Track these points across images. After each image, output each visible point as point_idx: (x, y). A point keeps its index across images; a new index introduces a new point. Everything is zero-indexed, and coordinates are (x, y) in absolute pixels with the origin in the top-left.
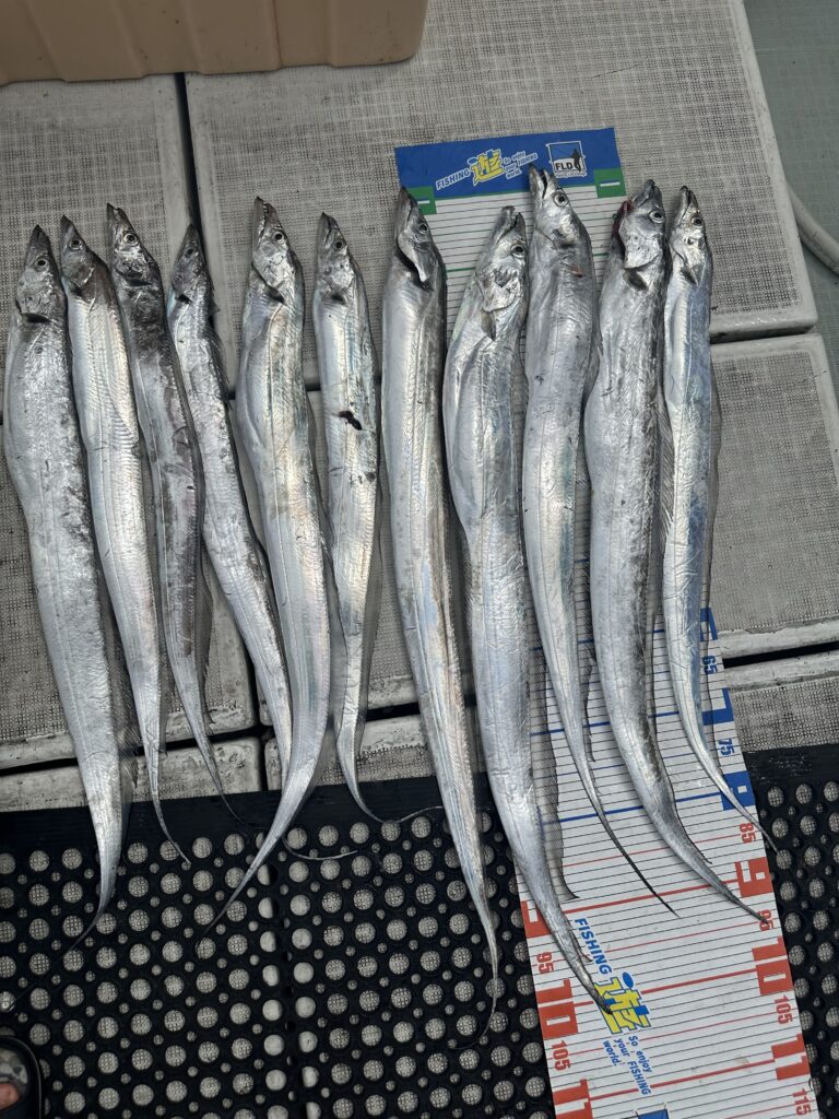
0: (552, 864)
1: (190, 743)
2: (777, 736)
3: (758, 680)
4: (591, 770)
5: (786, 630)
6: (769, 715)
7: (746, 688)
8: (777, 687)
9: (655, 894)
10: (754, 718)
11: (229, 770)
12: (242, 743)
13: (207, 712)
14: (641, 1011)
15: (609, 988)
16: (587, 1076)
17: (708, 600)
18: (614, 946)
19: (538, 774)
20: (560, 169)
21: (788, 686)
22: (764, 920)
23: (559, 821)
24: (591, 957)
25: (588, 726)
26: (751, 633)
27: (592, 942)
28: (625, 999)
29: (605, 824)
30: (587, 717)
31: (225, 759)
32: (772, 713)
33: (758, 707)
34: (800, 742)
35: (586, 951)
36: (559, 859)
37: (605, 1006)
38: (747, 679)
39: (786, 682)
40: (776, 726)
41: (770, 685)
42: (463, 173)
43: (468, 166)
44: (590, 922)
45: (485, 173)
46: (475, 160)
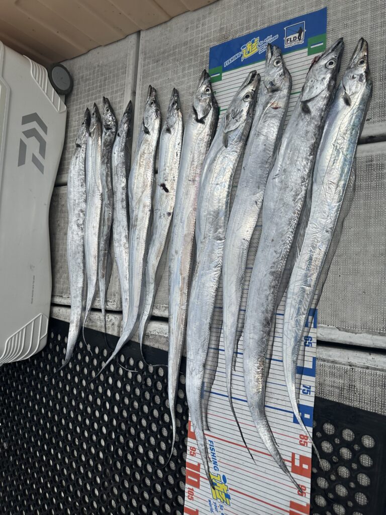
0: (203, 410)
1: (100, 310)
2: (340, 395)
3: (337, 359)
4: (231, 374)
5: (365, 335)
6: (339, 382)
7: (328, 361)
8: (349, 367)
9: (248, 449)
10: (329, 380)
11: (109, 325)
12: (116, 316)
13: (106, 301)
14: (228, 496)
15: (216, 478)
16: (199, 509)
17: (317, 304)
19: (208, 367)
20: (289, 42)
21: (357, 369)
22: (301, 490)
23: (210, 392)
24: (212, 460)
25: (237, 353)
26: (340, 330)
27: (214, 454)
28: (221, 487)
29: (231, 403)
30: (237, 348)
31: (109, 320)
32: (341, 381)
33: (333, 375)
34: (356, 404)
35: (210, 456)
36: (206, 409)
37: (213, 485)
38: (330, 356)
39: (356, 366)
40: (342, 389)
41: (344, 365)
42: (238, 55)
43: (241, 51)
44: (215, 444)
45: (249, 52)
46: (245, 46)
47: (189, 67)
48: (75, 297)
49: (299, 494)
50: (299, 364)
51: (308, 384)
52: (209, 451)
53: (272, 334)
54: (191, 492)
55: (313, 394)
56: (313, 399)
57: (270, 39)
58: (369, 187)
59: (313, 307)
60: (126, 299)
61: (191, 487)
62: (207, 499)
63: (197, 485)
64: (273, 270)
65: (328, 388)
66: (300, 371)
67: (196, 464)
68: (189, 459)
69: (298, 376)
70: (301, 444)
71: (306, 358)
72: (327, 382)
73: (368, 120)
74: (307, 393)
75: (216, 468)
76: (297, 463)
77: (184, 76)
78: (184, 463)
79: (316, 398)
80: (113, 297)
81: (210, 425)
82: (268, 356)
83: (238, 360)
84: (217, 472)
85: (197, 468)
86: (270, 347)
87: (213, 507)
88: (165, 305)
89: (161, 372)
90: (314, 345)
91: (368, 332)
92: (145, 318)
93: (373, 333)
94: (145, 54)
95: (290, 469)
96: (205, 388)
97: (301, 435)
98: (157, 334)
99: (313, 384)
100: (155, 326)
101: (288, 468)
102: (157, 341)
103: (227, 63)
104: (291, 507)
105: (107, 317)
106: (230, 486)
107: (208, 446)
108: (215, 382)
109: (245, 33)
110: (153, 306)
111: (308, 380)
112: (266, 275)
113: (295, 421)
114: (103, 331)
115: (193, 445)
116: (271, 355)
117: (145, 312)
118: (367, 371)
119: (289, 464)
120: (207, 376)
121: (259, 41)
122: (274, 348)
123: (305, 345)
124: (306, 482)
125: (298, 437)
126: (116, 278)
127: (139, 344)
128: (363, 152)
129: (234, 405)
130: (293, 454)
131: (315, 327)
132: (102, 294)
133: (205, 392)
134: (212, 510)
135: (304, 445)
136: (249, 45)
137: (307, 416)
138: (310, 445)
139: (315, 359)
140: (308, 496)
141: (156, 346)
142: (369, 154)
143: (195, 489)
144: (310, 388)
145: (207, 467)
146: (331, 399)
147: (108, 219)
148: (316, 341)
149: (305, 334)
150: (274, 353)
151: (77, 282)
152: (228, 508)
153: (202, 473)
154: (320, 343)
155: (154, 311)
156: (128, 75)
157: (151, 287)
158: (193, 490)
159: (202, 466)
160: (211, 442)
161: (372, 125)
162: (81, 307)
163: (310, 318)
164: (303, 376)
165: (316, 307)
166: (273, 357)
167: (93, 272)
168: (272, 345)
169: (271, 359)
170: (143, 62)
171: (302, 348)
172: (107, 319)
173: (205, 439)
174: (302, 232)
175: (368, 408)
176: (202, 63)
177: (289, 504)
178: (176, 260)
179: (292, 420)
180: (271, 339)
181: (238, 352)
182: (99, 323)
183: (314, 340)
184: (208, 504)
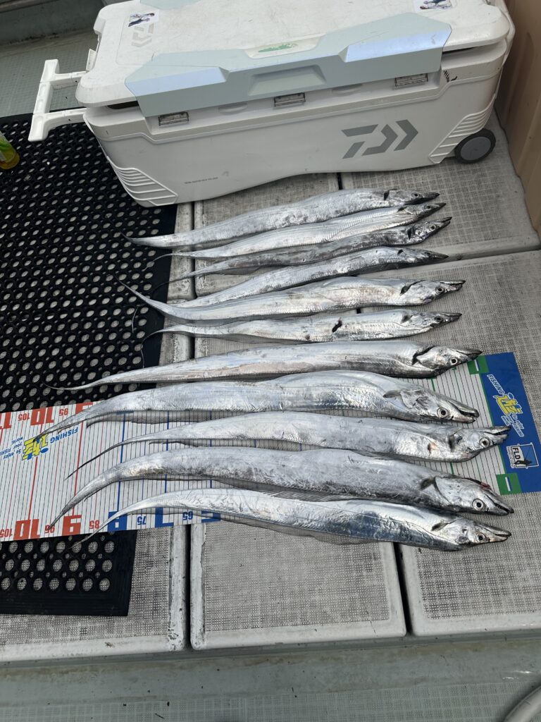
0: (106, 417)
1: (193, 269)
2: (142, 554)
3: (174, 547)
4: (145, 441)
5: (201, 571)
6: (154, 551)
7: (172, 538)
8: (169, 559)
9: (77, 470)
10: (154, 541)
11: (178, 284)
12: (190, 290)
13: (204, 275)
14: (30, 456)
15: (44, 441)
16: (12, 429)
18: (61, 445)
19: (149, 414)
20: (514, 450)
21: (168, 567)
22: (50, 528)
23: (124, 421)
24: (60, 434)
25: (167, 443)
26: (202, 546)
27: (66, 435)
28: (37, 448)
29: (117, 446)
30: (172, 443)
31: (184, 283)
32: (155, 553)
33: (160, 544)
34: (136, 570)
35: (63, 432)
36: (107, 420)
37: (37, 439)
38: (177, 540)
39: (171, 566)
40: (147, 554)
41: (170, 554)
42: (501, 390)
43: (506, 393)
44: (75, 434)
45: (504, 403)
46: (512, 398)
47: (489, 329)
48: (203, 233)
49: (46, 527)
50: (165, 510)
51: (148, 521)
52: (68, 430)
53: (191, 478)
54: (25, 417)
55: (139, 527)
56: (134, 528)
57: (519, 427)
58: (347, 558)
59: (222, 516)
60: (209, 302)
61: (30, 416)
62: (23, 436)
63: (33, 423)
64: (253, 471)
65: (146, 541)
66: (159, 512)
67: (53, 418)
68: (56, 409)
69: (154, 510)
70: (90, 523)
71: (172, 516)
72: (152, 540)
73: (420, 550)
74: (138, 521)
75: (53, 440)
76: (73, 521)
77: (478, 324)
78: (51, 404)
79: (136, 531)
80: (210, 283)
81: (92, 426)
82: (168, 477)
83: (161, 445)
84: (49, 442)
85: (49, 420)
86: (177, 477)
87: (17, 443)
88: (207, 350)
89: (136, 361)
90: (185, 523)
91: (203, 574)
92: (191, 330)
93: (203, 579)
94: (510, 263)
95: (66, 515)
96: (127, 415)
97: (99, 521)
98: (176, 347)
99: (148, 527)
100: (183, 344)
101: (67, 513)
102: (168, 349)
103: (491, 378)
104: (33, 520)
105: (186, 280)
106: (39, 457)
107: (72, 428)
108: (135, 424)
109: (529, 395)
110: (205, 337)
111: (151, 521)
112: (248, 464)
113: (111, 514)
114: (171, 279)
115: (69, 411)
116: (170, 480)
117: (196, 329)
118: (168, 577)
119: (70, 513)
120: (140, 414)
121: (517, 415)
122: (177, 482)
123: (184, 513)
124: (58, 532)
125: (97, 519)
126: (231, 281)
127: (163, 328)
128: (385, 549)
129: (116, 449)
130: (80, 517)
131: (203, 521)
132: (211, 268)
133: (124, 416)
134: (14, 442)
135: (90, 525)
136: (514, 402)
137: (117, 525)
138: (91, 531)
139: (172, 524)
140: (47, 536)
141: (163, 349)
142: (383, 556)
143: (29, 421)
144: (144, 524)
145: (52, 430)
146: (137, 546)
147: (297, 259)
148: (189, 523)
149: (194, 512)
150: (173, 482)
151: (221, 231)
152: (20, 458)
153: (46, 426)
154: (188, 528)
155: (199, 339)
156: (482, 244)
157: (224, 331)
158: (28, 418)
159: (52, 425)
160: (77, 430)
161: (414, 554)
162: (194, 243)
163: (211, 515)
164: (154, 515)
165: (222, 519)
166: (168, 482)
167: (235, 251)
168: (179, 480)
169: (166, 480)
170: (499, 262)
171: (181, 510)
172: (184, 280)
173: (78, 423)
174: (295, 495)
175: (135, 582)
176: (494, 345)
177: (36, 518)
178: (257, 357)
179: (111, 511)
180: (186, 478)
181: (169, 445)
182: (179, 271)
183: (190, 522)
184: (19, 437)
